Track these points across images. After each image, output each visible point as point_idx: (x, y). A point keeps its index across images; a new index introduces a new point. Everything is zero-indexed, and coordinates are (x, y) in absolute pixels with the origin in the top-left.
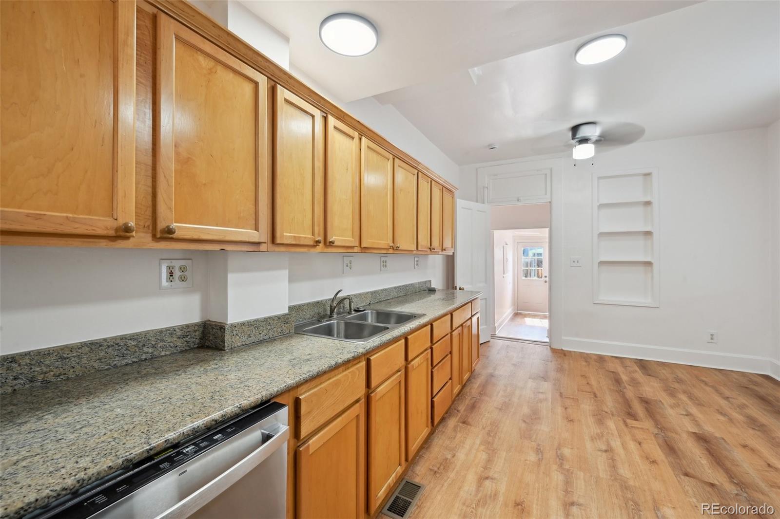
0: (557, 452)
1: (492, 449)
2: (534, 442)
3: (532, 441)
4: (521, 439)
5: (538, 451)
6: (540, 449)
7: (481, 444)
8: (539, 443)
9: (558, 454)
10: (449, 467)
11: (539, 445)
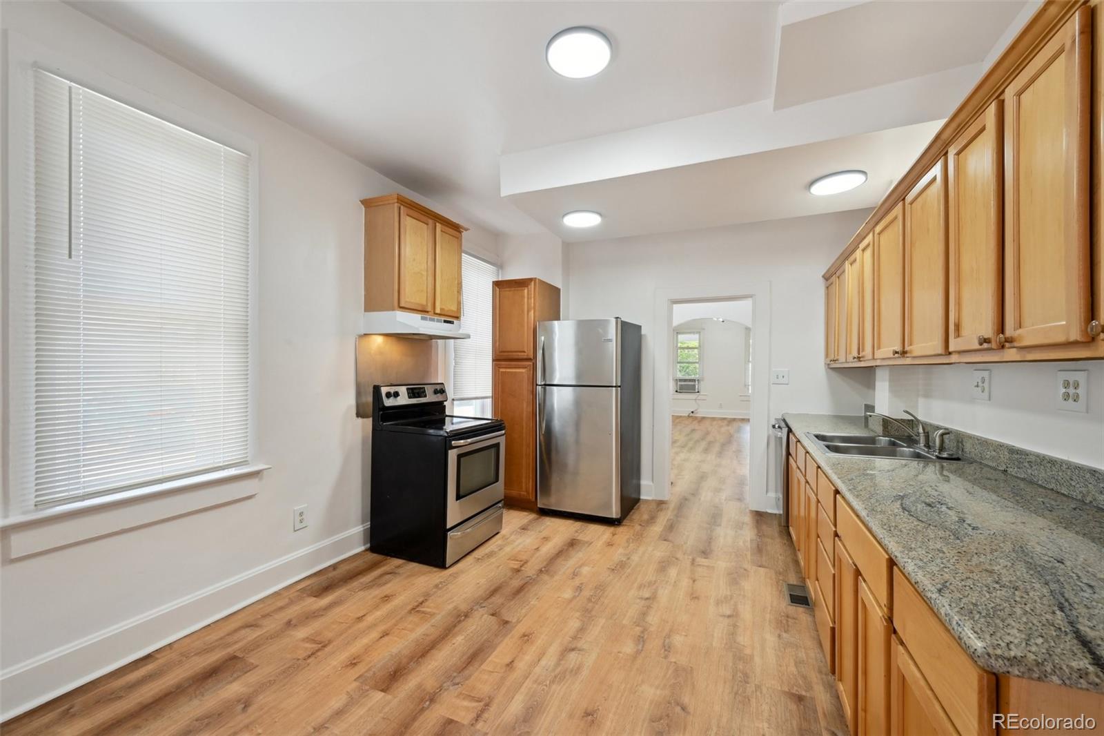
0: (643, 647)
1: (733, 650)
2: (671, 662)
3: (675, 663)
4: (691, 668)
5: (667, 649)
6: (665, 650)
7: (752, 657)
8: (664, 660)
9: (642, 643)
10: (778, 623)
11: (666, 657)
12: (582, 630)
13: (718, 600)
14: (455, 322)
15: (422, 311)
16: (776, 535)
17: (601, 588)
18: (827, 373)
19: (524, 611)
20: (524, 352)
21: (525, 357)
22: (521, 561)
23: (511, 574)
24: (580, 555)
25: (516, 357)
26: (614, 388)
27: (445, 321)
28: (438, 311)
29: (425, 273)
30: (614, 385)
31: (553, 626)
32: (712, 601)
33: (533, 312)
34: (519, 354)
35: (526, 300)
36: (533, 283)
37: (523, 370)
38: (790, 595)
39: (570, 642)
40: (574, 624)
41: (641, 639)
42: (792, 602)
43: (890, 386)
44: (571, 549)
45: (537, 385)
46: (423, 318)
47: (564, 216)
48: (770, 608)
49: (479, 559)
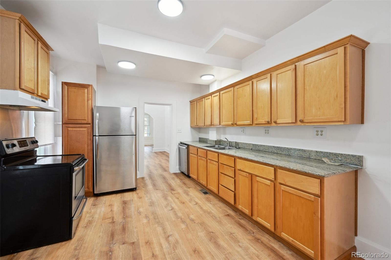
12: (164, 229)
13: (189, 201)
14: (46, 101)
15: (31, 93)
16: (185, 178)
17: (153, 213)
18: (191, 129)
19: (135, 235)
20: (85, 120)
21: (86, 122)
22: (110, 218)
23: (112, 225)
24: (133, 206)
25: (80, 122)
26: (134, 136)
27: (42, 101)
28: (40, 94)
29: (33, 70)
30: (135, 134)
31: (153, 234)
32: (188, 202)
33: (90, 101)
34: (82, 121)
35: (86, 95)
36: (90, 87)
37: (85, 129)
38: (203, 192)
39: (165, 235)
40: (159, 229)
41: (183, 222)
42: (205, 194)
43: (216, 132)
44: (126, 205)
45: (95, 136)
46: (32, 98)
47: (118, 62)
48: (202, 198)
49: (86, 227)
